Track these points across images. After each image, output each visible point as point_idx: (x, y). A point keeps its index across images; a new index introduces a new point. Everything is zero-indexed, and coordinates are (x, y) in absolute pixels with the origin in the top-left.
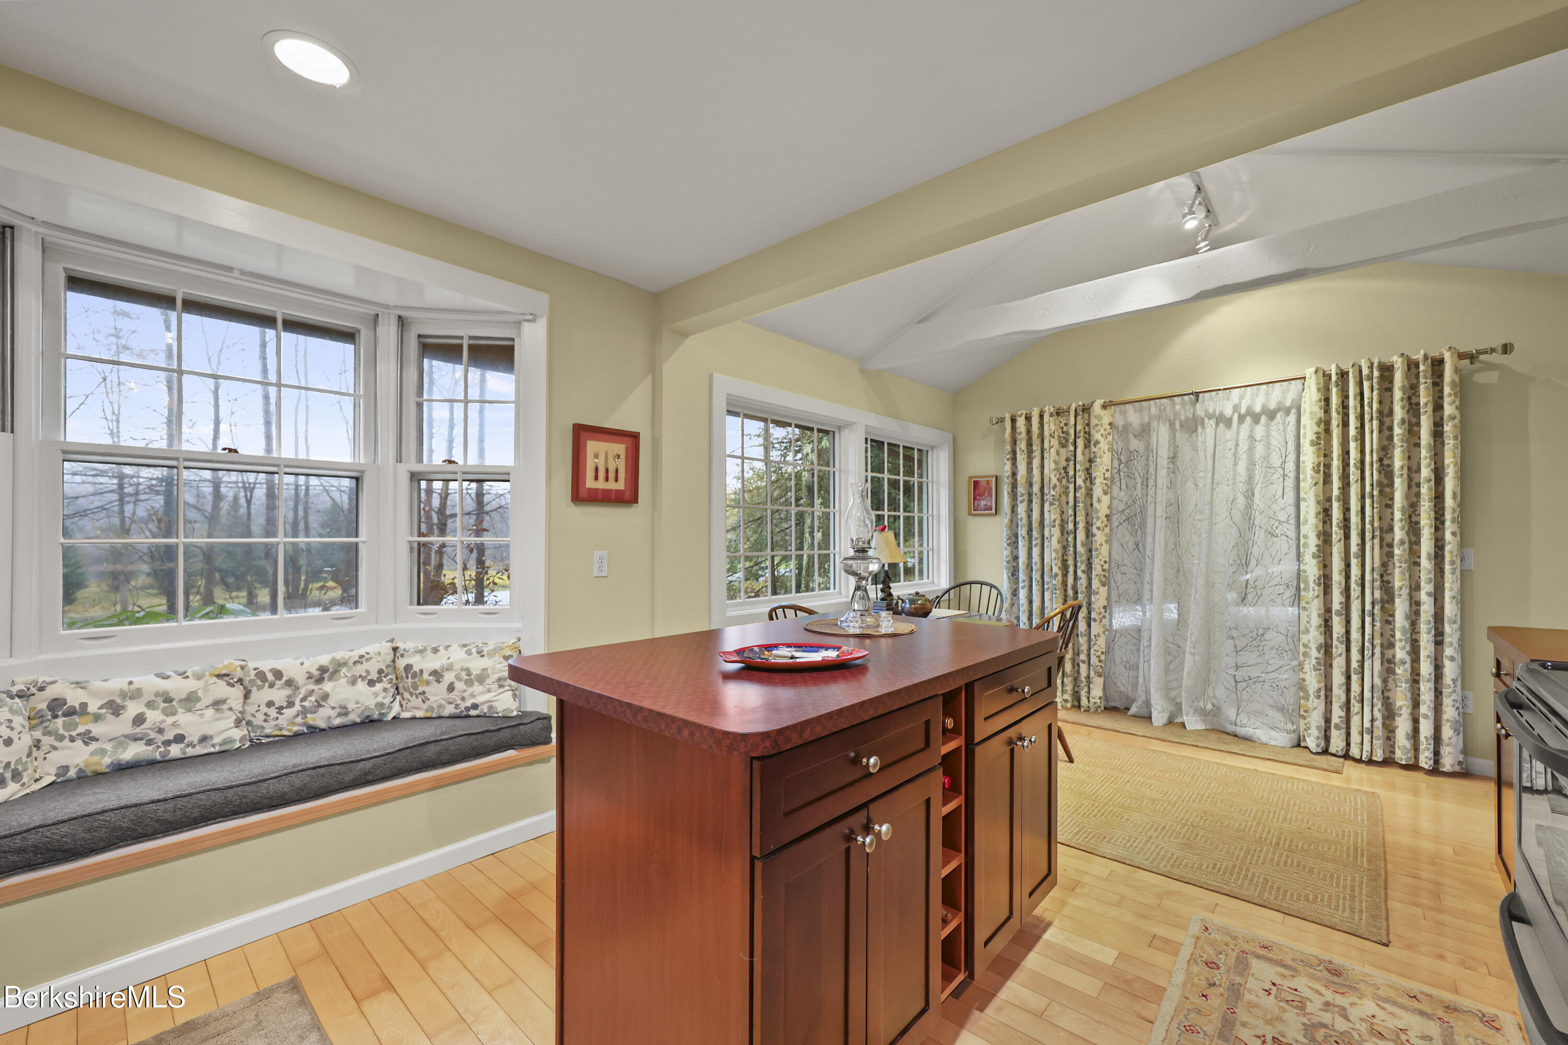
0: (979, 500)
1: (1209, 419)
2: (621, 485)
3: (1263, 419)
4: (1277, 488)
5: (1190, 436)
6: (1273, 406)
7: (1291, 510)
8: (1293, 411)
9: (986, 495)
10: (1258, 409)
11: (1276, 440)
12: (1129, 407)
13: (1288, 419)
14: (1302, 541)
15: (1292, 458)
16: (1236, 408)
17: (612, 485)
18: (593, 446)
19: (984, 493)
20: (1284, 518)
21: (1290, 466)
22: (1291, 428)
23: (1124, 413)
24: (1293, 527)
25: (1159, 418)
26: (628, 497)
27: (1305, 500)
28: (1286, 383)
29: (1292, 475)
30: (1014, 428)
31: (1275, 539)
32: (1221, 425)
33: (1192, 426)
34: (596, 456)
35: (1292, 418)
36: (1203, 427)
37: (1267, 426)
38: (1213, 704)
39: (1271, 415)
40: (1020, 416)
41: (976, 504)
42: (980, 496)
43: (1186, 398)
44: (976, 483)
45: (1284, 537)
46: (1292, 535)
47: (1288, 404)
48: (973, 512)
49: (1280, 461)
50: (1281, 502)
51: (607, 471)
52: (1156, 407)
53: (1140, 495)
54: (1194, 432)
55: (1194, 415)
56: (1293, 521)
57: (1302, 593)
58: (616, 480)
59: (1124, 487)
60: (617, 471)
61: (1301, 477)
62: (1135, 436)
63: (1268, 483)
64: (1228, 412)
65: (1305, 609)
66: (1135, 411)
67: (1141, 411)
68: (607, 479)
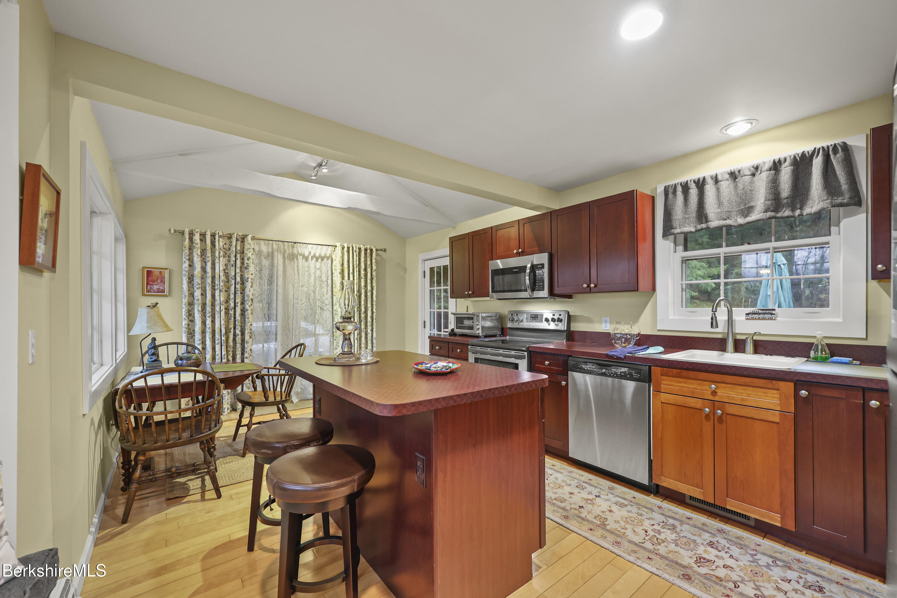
0: (152, 285)
1: (300, 256)
3: (320, 260)
4: (324, 290)
5: (291, 262)
6: (322, 255)
7: (330, 299)
8: (330, 259)
9: (159, 281)
10: (317, 255)
11: (324, 270)
12: (262, 242)
13: (328, 262)
14: (334, 312)
15: (330, 278)
16: (310, 253)
19: (157, 280)
20: (327, 303)
21: (330, 281)
22: (329, 265)
23: (259, 244)
24: (331, 307)
25: (278, 250)
27: (335, 296)
28: (327, 246)
29: (330, 285)
30: (191, 240)
31: (324, 312)
32: (304, 259)
33: (293, 257)
35: (330, 261)
36: (297, 259)
37: (321, 263)
38: (301, 389)
39: (323, 259)
40: (197, 232)
41: (149, 288)
42: (153, 281)
43: (290, 243)
44: (149, 273)
45: (328, 311)
46: (331, 310)
47: (328, 255)
48: (146, 293)
49: (326, 279)
50: (326, 296)
52: (276, 245)
53: (266, 289)
54: (292, 260)
55: (292, 252)
56: (331, 304)
57: (334, 333)
59: (258, 284)
61: (334, 286)
62: (264, 258)
63: (321, 288)
64: (306, 254)
65: (335, 340)
66: (265, 244)
67: (268, 245)
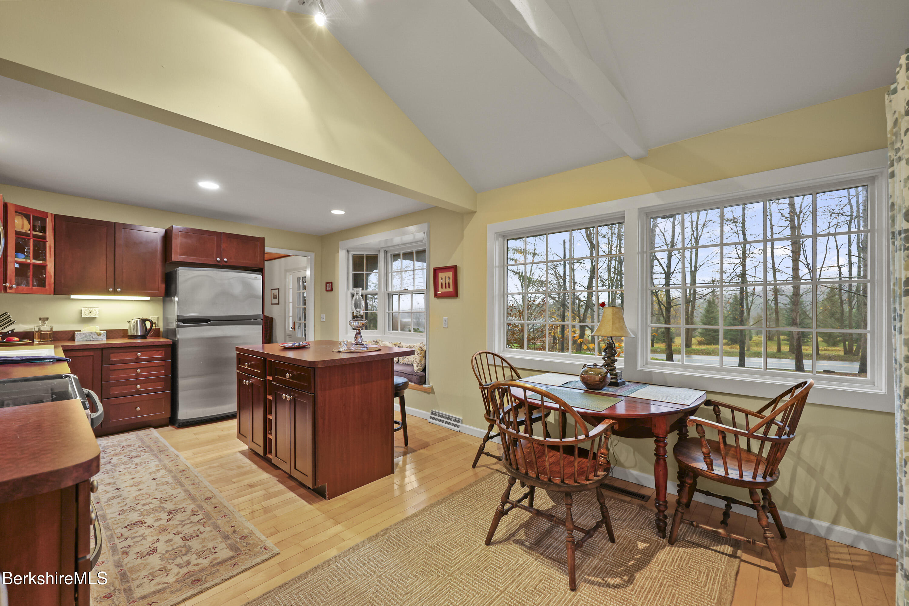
2: (451, 290)
17: (448, 290)
18: (441, 275)
26: (455, 294)
34: (442, 279)
51: (445, 284)
58: (449, 287)
60: (449, 283)
68: (446, 288)
